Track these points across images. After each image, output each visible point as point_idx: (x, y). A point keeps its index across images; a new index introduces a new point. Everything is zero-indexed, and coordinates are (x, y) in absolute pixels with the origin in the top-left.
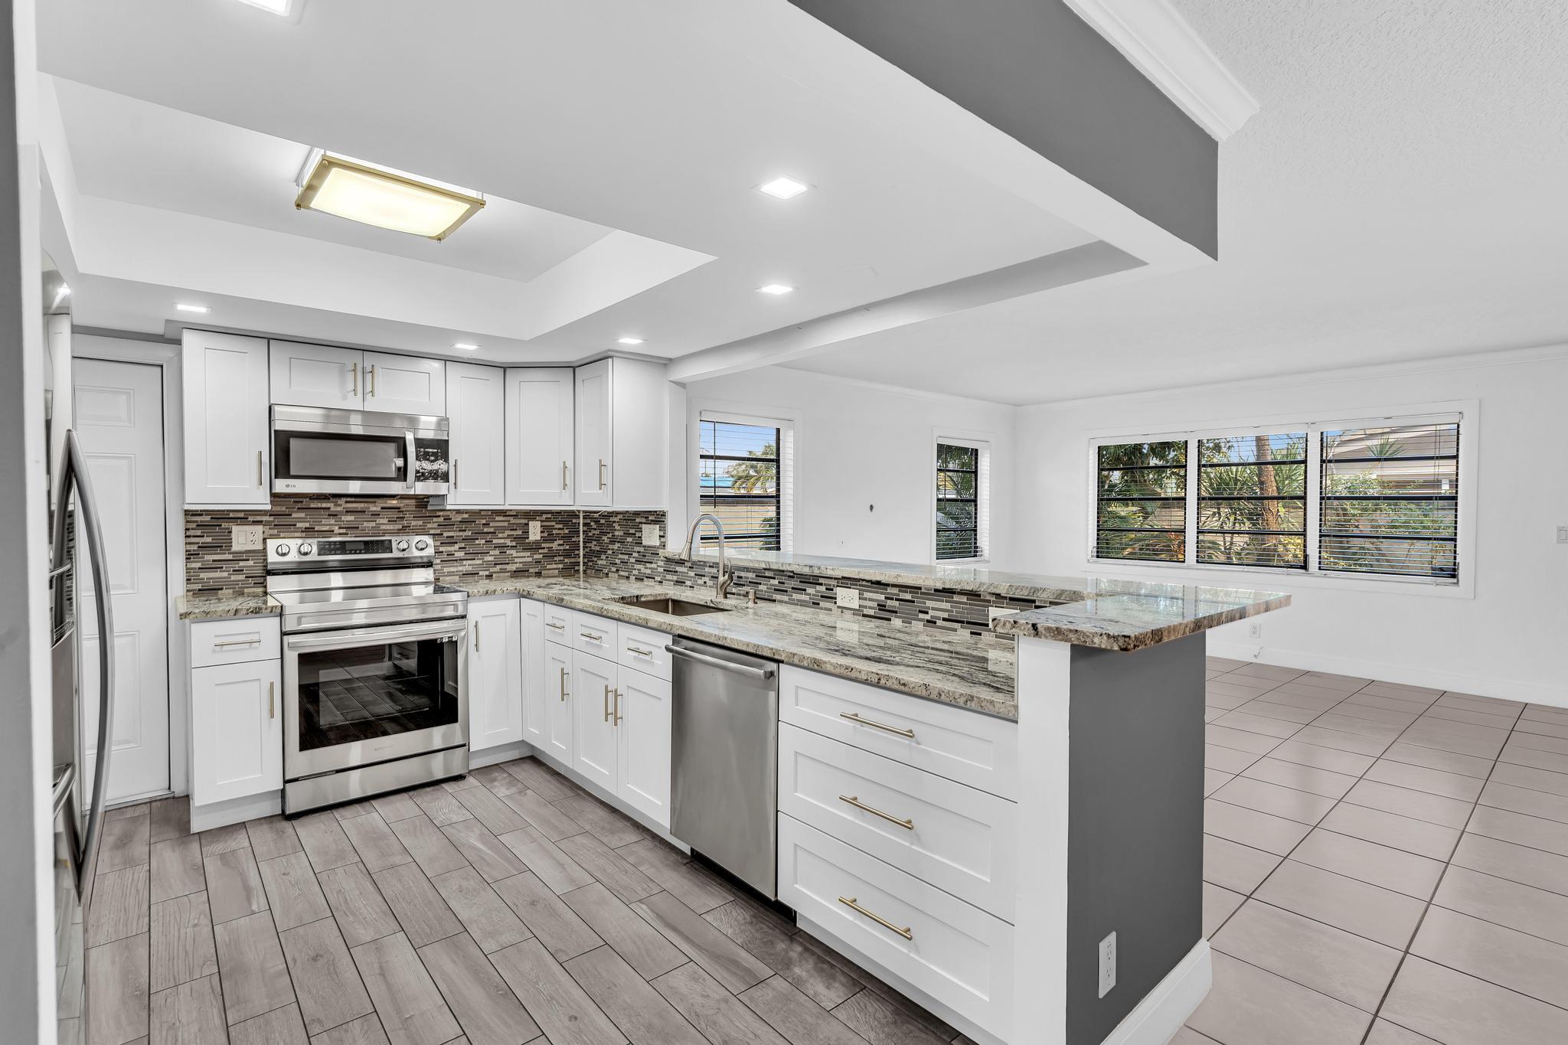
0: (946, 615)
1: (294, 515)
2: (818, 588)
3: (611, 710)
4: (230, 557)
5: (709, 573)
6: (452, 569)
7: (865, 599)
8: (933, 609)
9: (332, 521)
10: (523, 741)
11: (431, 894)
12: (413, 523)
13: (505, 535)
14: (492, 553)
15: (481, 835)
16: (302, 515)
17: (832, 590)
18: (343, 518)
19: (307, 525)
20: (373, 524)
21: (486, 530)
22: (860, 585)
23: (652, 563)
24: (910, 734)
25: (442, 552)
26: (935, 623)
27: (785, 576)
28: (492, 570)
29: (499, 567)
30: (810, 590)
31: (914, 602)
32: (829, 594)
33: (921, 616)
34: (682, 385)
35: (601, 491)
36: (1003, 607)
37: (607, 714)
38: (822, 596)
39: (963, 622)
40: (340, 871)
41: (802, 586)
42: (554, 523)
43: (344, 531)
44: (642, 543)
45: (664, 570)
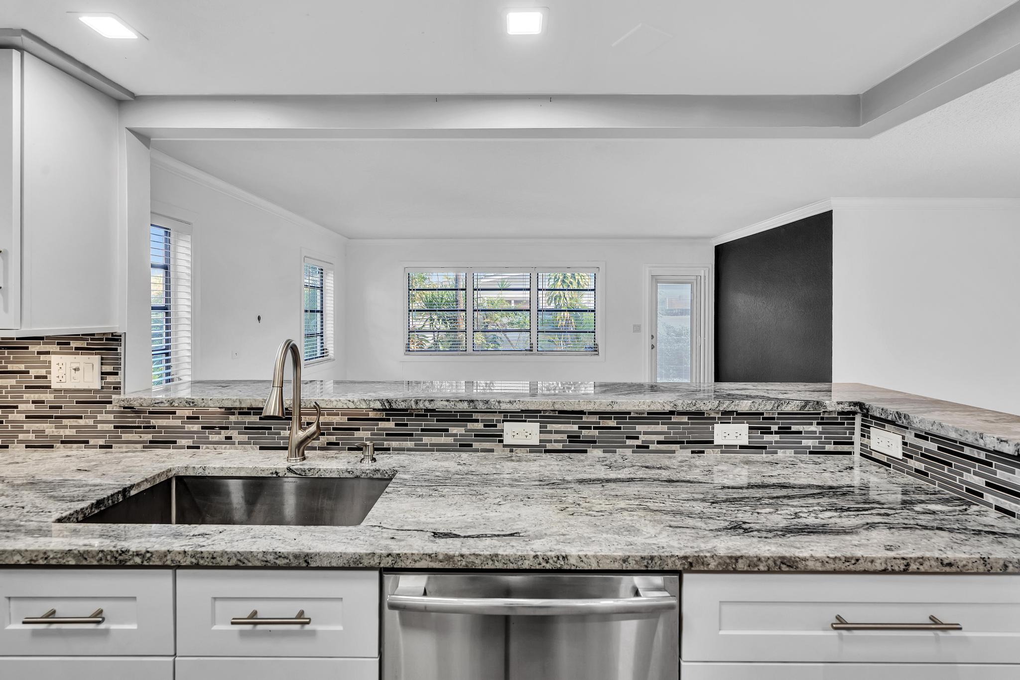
0: (661, 438)
2: (470, 426)
5: (235, 423)
7: (550, 432)
8: (645, 433)
17: (495, 426)
22: (541, 417)
23: (81, 417)
26: (648, 447)
27: (410, 415)
30: (453, 430)
31: (620, 428)
32: (490, 431)
33: (629, 442)
36: (730, 423)
38: (476, 436)
39: (682, 442)
41: (442, 425)
44: (49, 387)
45: (115, 427)
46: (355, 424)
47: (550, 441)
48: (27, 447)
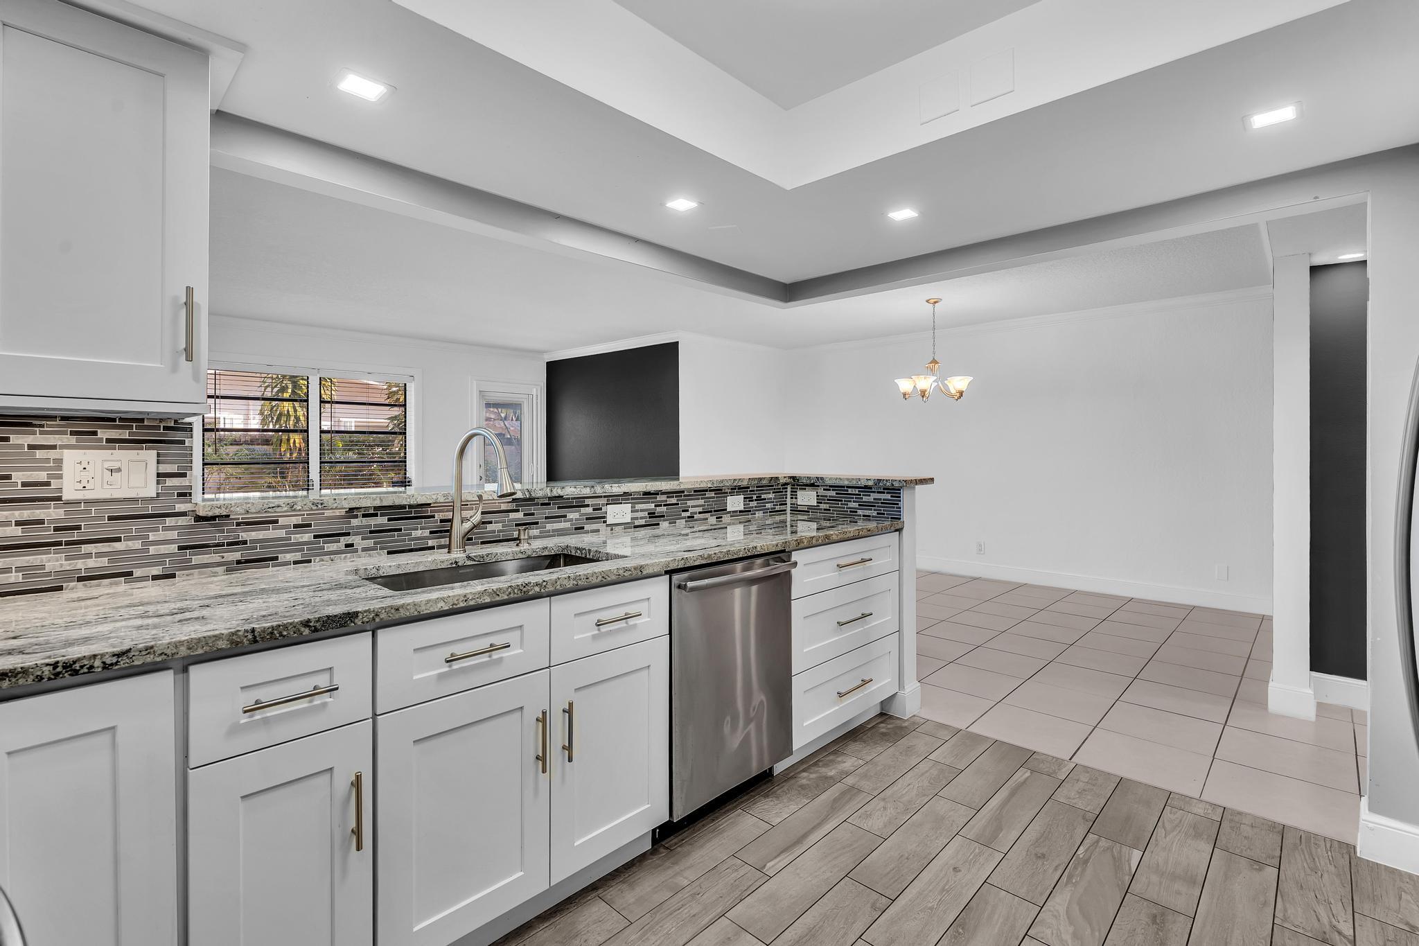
2: (583, 510)
5: (358, 527)
7: (637, 511)
8: (692, 506)
17: (601, 509)
22: (632, 499)
23: (118, 540)
26: (694, 517)
27: (537, 504)
30: (570, 516)
31: (678, 504)
32: (598, 514)
36: (735, 495)
38: (587, 519)
39: (711, 512)
41: (562, 512)
44: (56, 498)
45: (180, 548)
47: (637, 519)
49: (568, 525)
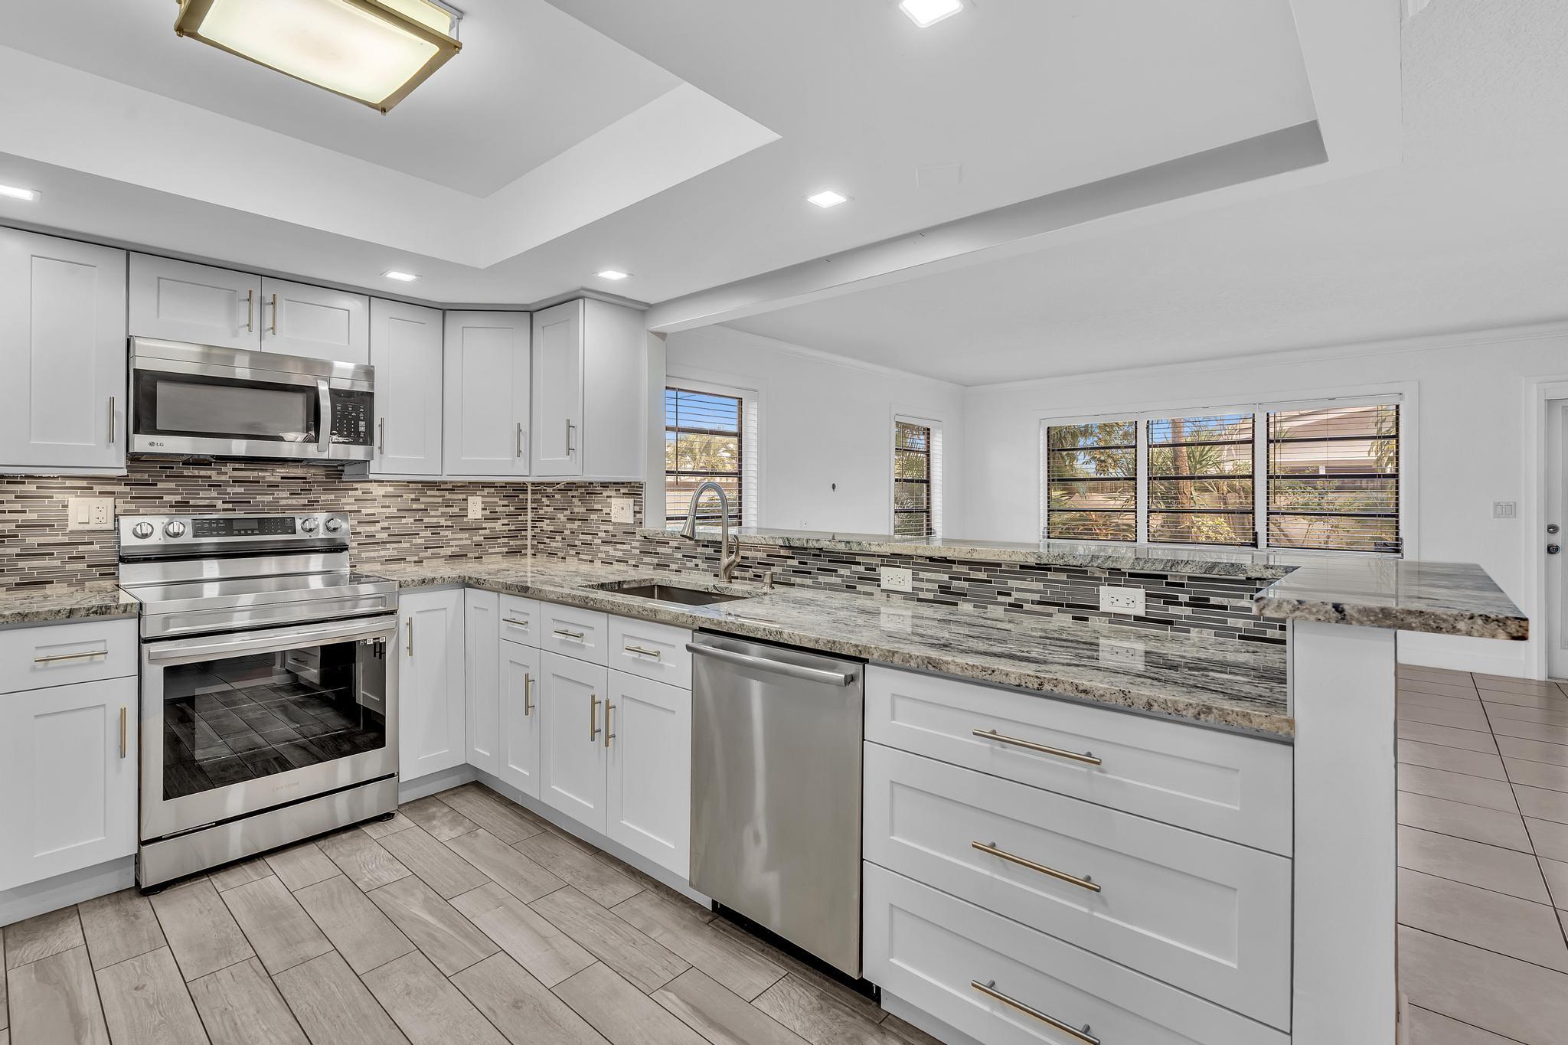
0: (1037, 597)
1: (160, 485)
2: (854, 568)
3: (600, 724)
4: (66, 539)
5: (701, 554)
6: (372, 554)
7: (922, 580)
8: (1018, 590)
9: (214, 494)
10: (466, 764)
11: (365, 1003)
12: (323, 497)
13: (438, 513)
14: (422, 534)
15: (426, 900)
16: (172, 485)
17: (874, 570)
18: (229, 490)
19: (179, 498)
20: (269, 498)
21: (415, 506)
22: (914, 564)
23: (624, 544)
24: (1089, 759)
25: (360, 533)
26: (1021, 606)
27: (809, 554)
28: (422, 554)
29: (430, 551)
30: (841, 571)
31: (990, 582)
32: (870, 574)
33: (1001, 599)
34: (662, 335)
35: (568, 458)
36: (1120, 586)
37: (594, 731)
38: (859, 578)
39: (1061, 605)
40: (224, 975)
41: (833, 566)
42: (497, 499)
43: (230, 506)
44: (610, 521)
45: (641, 552)
46: (771, 560)
47: (922, 590)
48: (602, 562)
49: (839, 580)
